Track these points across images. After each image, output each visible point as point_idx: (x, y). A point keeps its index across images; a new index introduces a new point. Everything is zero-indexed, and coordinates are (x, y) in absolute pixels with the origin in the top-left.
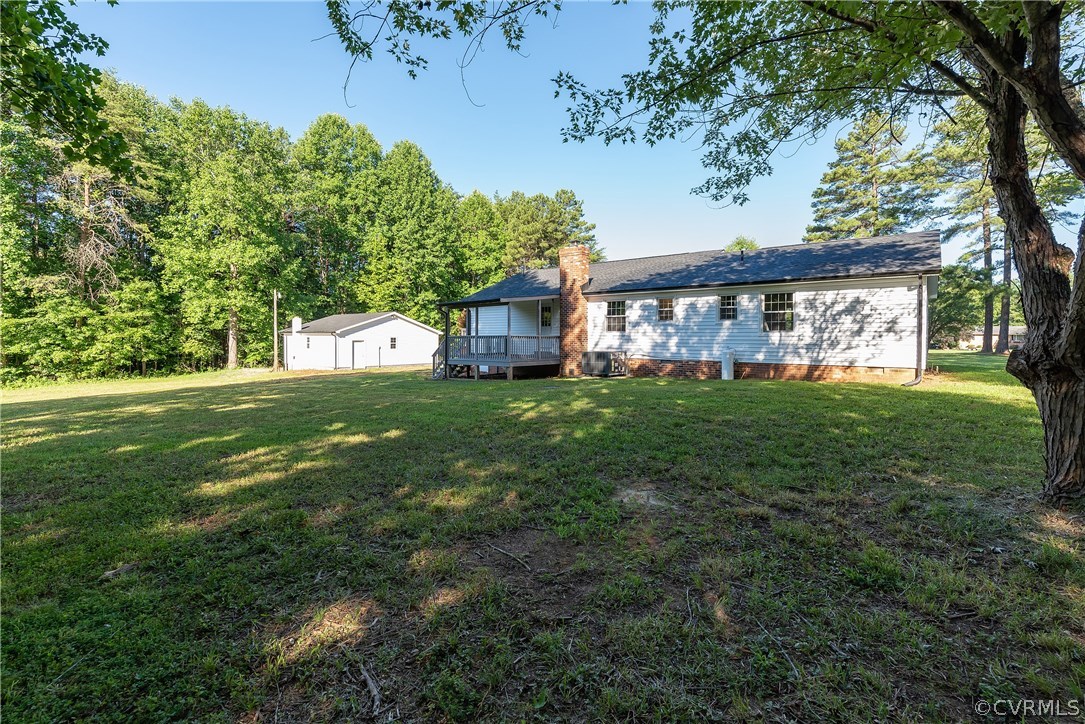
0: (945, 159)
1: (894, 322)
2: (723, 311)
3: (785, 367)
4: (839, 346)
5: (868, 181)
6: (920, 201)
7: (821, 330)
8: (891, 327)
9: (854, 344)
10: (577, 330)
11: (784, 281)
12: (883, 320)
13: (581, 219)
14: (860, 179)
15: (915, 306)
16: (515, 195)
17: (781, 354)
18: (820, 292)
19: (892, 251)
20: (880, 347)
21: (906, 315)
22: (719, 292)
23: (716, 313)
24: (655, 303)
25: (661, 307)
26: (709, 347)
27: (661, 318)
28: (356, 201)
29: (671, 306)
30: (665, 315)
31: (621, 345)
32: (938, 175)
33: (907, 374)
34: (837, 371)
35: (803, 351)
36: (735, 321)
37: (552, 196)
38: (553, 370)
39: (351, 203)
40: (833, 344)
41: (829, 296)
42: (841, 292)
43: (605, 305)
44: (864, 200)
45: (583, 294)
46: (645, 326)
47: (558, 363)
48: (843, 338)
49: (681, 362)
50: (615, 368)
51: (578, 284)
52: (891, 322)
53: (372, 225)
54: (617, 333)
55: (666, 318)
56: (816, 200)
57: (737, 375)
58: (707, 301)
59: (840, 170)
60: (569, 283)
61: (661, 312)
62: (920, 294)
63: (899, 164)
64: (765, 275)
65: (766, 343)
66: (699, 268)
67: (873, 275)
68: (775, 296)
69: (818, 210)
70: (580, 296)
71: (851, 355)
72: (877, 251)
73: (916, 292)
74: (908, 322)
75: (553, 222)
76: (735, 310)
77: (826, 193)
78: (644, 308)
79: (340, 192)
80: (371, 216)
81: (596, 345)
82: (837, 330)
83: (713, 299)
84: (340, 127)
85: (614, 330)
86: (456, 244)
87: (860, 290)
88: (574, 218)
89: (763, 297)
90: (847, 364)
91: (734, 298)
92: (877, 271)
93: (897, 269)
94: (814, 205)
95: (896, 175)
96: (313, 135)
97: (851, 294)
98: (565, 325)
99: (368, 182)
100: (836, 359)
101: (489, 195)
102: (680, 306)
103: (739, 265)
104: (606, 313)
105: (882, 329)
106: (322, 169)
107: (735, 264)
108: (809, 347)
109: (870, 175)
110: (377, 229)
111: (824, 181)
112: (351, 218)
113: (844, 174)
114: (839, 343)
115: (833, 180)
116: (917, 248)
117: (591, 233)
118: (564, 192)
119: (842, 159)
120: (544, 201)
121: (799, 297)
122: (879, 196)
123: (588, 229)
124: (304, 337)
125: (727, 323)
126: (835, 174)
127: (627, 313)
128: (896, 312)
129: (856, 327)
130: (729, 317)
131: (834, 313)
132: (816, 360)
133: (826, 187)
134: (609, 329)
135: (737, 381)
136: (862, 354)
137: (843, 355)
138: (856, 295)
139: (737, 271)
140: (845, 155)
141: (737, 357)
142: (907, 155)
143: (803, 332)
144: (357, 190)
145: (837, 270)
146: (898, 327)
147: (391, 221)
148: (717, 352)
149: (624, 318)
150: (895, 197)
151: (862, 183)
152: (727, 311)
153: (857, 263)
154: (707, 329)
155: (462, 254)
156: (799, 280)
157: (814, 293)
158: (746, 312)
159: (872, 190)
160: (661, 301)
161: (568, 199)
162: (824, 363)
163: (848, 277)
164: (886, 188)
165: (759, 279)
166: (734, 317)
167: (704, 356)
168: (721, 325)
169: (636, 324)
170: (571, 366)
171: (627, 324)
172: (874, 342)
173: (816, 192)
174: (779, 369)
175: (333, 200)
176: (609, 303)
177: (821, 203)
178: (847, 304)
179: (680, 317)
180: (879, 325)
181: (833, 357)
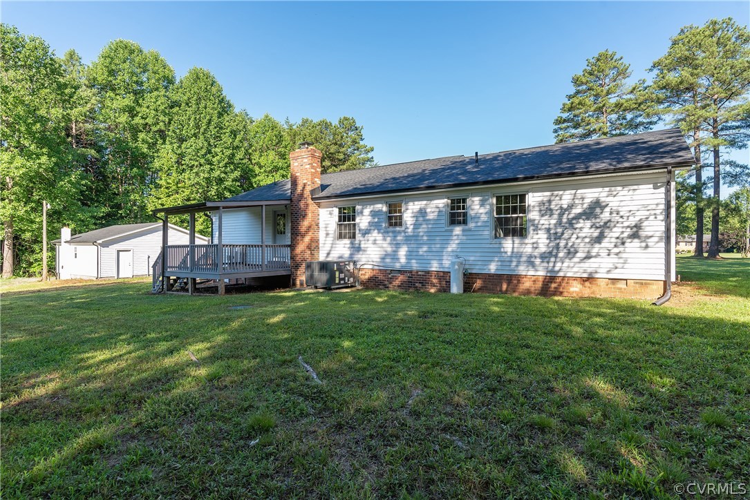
0: (664, 87)
1: (638, 227)
2: (453, 215)
3: (518, 278)
4: (578, 255)
5: (600, 110)
6: (642, 127)
7: (558, 237)
8: (636, 232)
9: (594, 251)
10: (307, 239)
11: (516, 180)
12: (626, 224)
13: (362, 143)
14: (593, 109)
15: (662, 207)
16: (305, 121)
17: (514, 264)
18: (556, 193)
19: (636, 147)
20: (624, 255)
21: (652, 218)
22: (448, 194)
23: (445, 219)
24: (385, 209)
25: (390, 212)
26: (439, 255)
27: (391, 225)
28: (147, 121)
29: (400, 211)
30: (393, 220)
31: (351, 255)
32: (659, 102)
33: (654, 287)
34: (575, 283)
35: (538, 261)
36: (466, 227)
37: (335, 122)
38: (285, 281)
39: (142, 121)
40: (571, 253)
41: (566, 197)
42: (579, 191)
43: (336, 211)
44: (596, 126)
45: (313, 199)
46: (375, 235)
47: (288, 273)
48: (582, 245)
49: (411, 272)
50: (340, 279)
51: (308, 188)
52: (636, 226)
53: (164, 143)
54: (347, 241)
55: (396, 224)
56: (556, 127)
57: (467, 287)
58: (438, 205)
59: (576, 101)
60: (299, 188)
61: (390, 218)
62: (668, 192)
63: (624, 97)
64: (496, 176)
65: (499, 251)
66: (434, 172)
67: (615, 171)
68: (507, 197)
69: (558, 135)
70: (310, 201)
71: (590, 265)
72: (616, 149)
73: (663, 190)
74: (655, 227)
75: (336, 144)
76: (465, 215)
77: (565, 121)
78: (374, 214)
79: (132, 112)
80: (162, 134)
81: (328, 254)
82: (575, 236)
83: (442, 202)
84: (132, 52)
85: (345, 238)
86: (244, 161)
87: (600, 189)
88: (354, 142)
89: (494, 201)
90: (585, 275)
91: (464, 201)
92: (620, 166)
93: (642, 163)
94: (555, 131)
95: (622, 104)
96: (105, 58)
97: (590, 194)
98: (296, 234)
99: (159, 103)
100: (575, 269)
101: (280, 120)
102: (410, 211)
103: (473, 168)
104: (337, 219)
105: (625, 235)
106: (113, 90)
107: (469, 167)
108: (545, 257)
109: (601, 105)
110: (168, 146)
111: (563, 110)
112: (141, 136)
113: (580, 103)
114: (576, 252)
115: (570, 110)
116: (661, 144)
117: (370, 155)
118: (346, 119)
119: (578, 92)
120: (327, 125)
121: (533, 199)
122: (609, 124)
123: (367, 152)
124: (72, 247)
125: (458, 230)
126: (572, 103)
127: (357, 220)
128: (641, 214)
129: (596, 234)
130: (459, 223)
131: (571, 216)
132: (552, 271)
133: (565, 115)
134: (341, 236)
135: (468, 294)
136: (602, 265)
137: (582, 265)
138: (596, 195)
139: (469, 172)
140: (580, 88)
141: (467, 267)
142: (631, 89)
143: (539, 240)
144: (148, 111)
145: (574, 167)
146: (642, 233)
147: (182, 140)
148: (447, 263)
149: (354, 225)
150: (621, 124)
151: (595, 111)
152: (457, 216)
153: (596, 160)
154: (437, 235)
155: (252, 171)
156: (532, 178)
157: (548, 194)
158: (477, 217)
159: (603, 118)
160: (390, 206)
161: (349, 125)
162: (561, 274)
163: (587, 173)
164: (614, 117)
165: (490, 179)
166: (465, 222)
167: (435, 266)
168: (452, 231)
169: (366, 233)
170: (302, 277)
171: (357, 232)
172: (616, 250)
173: (557, 120)
174: (513, 280)
175: (123, 118)
176: (340, 209)
177: (561, 129)
178: (585, 206)
179: (409, 223)
180: (621, 230)
181: (570, 268)
